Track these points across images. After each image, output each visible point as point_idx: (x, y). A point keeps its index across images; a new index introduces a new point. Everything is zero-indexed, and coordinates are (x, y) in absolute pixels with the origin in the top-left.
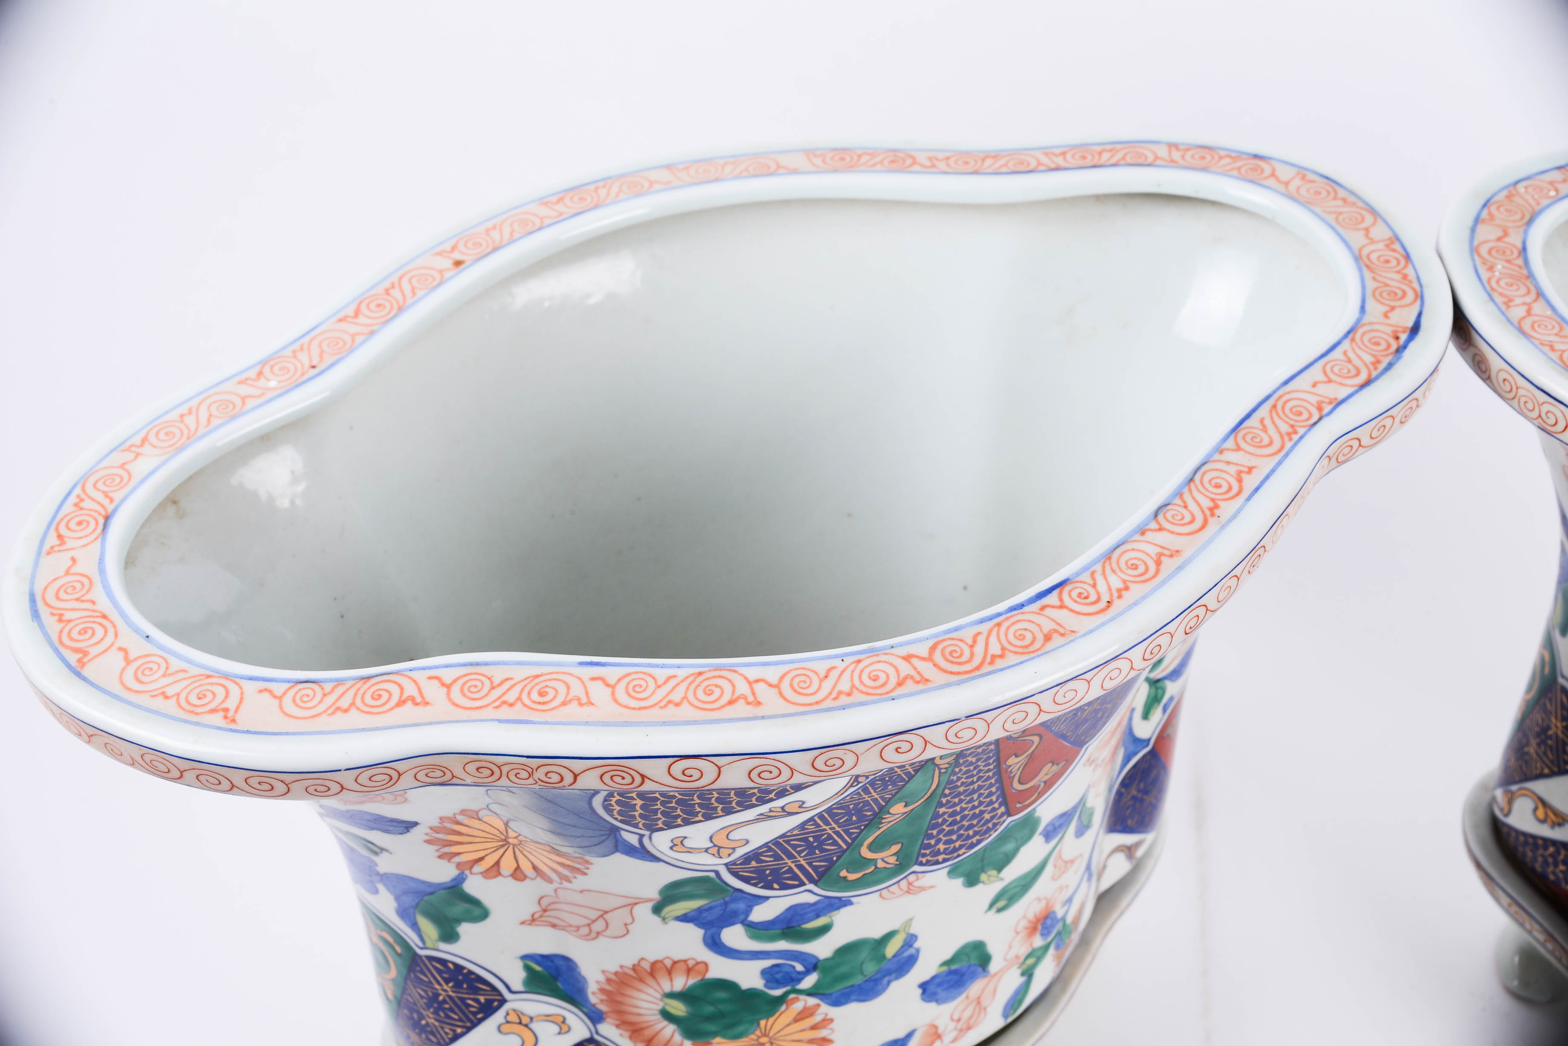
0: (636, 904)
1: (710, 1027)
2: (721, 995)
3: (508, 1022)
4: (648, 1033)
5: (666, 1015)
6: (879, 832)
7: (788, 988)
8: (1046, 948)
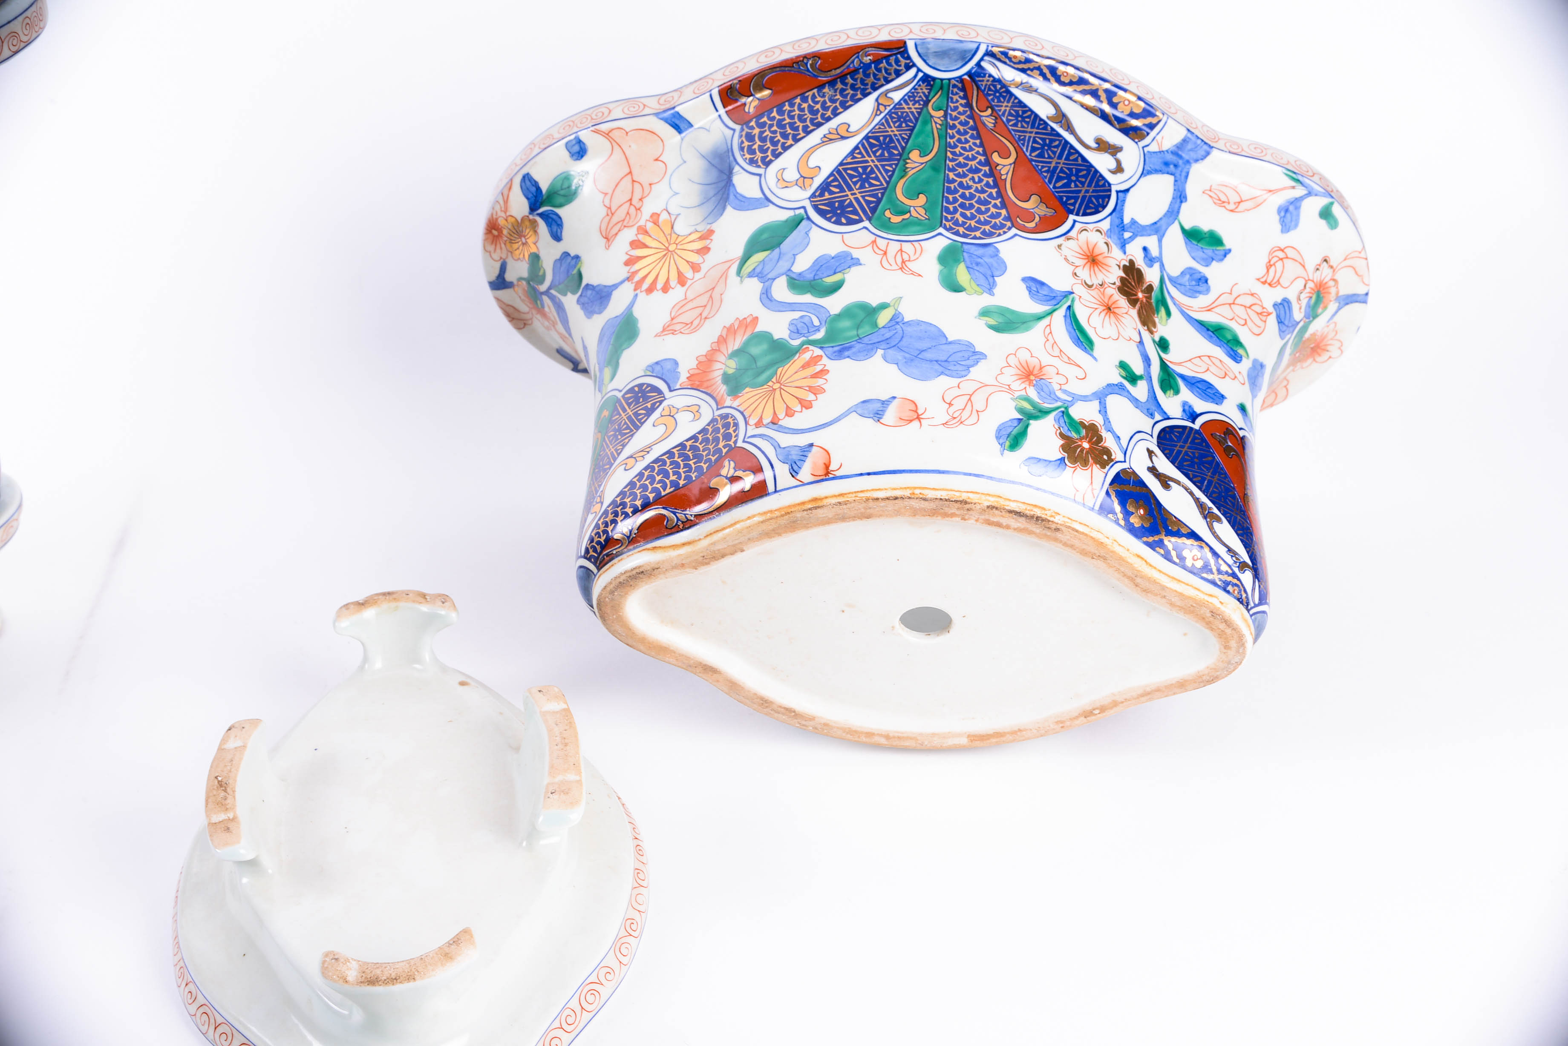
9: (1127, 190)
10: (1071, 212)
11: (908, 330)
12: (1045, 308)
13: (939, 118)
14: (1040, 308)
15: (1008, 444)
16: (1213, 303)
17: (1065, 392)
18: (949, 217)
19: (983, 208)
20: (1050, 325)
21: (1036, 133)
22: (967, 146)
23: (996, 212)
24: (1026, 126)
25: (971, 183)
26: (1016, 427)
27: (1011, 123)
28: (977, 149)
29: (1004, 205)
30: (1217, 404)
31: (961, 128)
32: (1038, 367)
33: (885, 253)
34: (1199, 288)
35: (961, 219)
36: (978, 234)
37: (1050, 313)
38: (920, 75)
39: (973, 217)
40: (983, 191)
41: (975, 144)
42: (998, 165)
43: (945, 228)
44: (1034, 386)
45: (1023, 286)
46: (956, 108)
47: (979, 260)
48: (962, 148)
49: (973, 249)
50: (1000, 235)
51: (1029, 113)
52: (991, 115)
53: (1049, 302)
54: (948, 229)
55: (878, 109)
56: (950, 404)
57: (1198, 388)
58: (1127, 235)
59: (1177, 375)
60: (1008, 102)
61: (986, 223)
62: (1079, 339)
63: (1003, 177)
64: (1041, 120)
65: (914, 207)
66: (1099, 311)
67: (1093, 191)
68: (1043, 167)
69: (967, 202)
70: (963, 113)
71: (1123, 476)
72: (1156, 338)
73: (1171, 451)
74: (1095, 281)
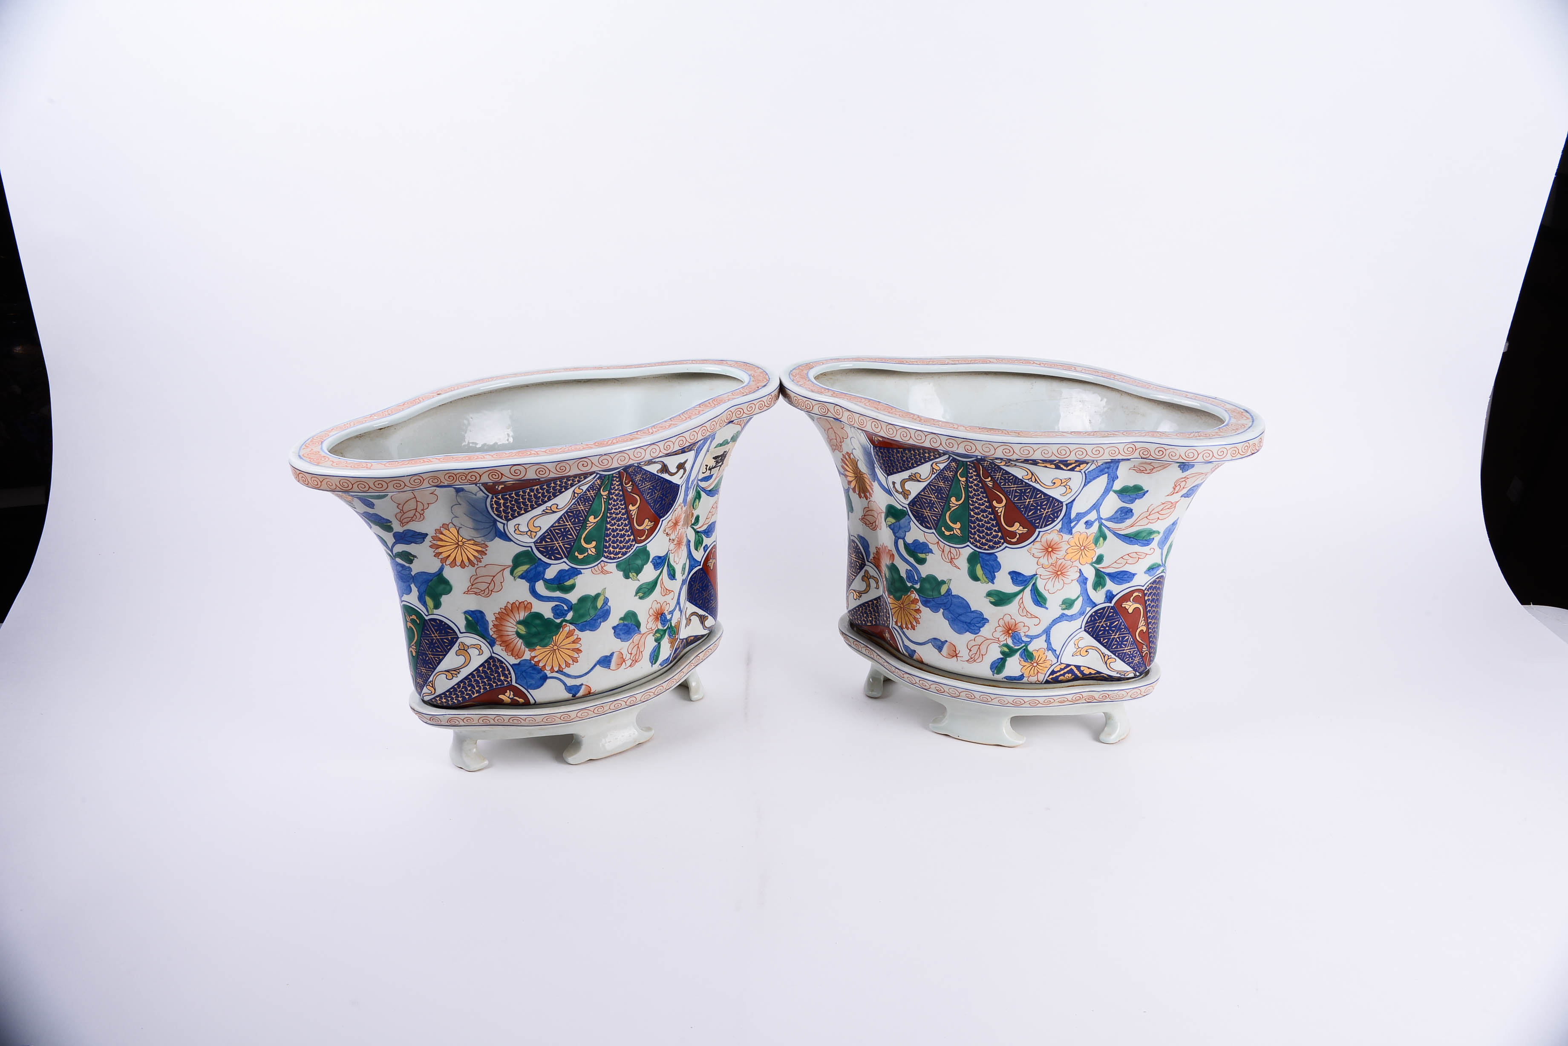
0: (504, 569)
1: (535, 640)
2: (538, 622)
3: (460, 649)
4: (512, 646)
5: (519, 635)
6: (586, 532)
7: (562, 619)
8: (665, 631)
9: (1074, 500)
10: (1037, 527)
11: (954, 600)
12: (1022, 588)
13: (963, 481)
14: (1017, 589)
15: (995, 671)
16: (1135, 521)
17: (1027, 636)
18: (972, 536)
19: (989, 532)
20: (1022, 598)
21: (1017, 487)
22: (979, 497)
23: (995, 534)
24: (1010, 484)
25: (982, 518)
26: (1000, 663)
27: (1002, 484)
28: (985, 499)
29: (1000, 531)
30: (1129, 582)
31: (976, 488)
32: (1013, 626)
33: (943, 551)
34: (1127, 516)
35: (978, 538)
36: (986, 547)
37: (1022, 591)
38: (951, 458)
39: (984, 537)
40: (989, 523)
41: (983, 496)
42: (996, 507)
43: (970, 542)
44: (1011, 637)
45: (1009, 577)
46: (972, 477)
47: (987, 562)
48: (976, 498)
49: (984, 556)
50: (998, 548)
51: (1012, 477)
52: (991, 480)
53: (1022, 584)
54: (972, 544)
55: (933, 471)
56: (970, 650)
57: (1118, 578)
58: (1072, 525)
59: (1106, 574)
60: (1000, 473)
61: (991, 541)
62: (1038, 601)
63: (999, 514)
64: (1019, 479)
65: (955, 529)
66: (1052, 578)
67: (1051, 511)
68: (1021, 506)
69: (981, 529)
70: (976, 480)
71: (1055, 670)
72: (1095, 559)
73: (1093, 628)
74: (1051, 561)
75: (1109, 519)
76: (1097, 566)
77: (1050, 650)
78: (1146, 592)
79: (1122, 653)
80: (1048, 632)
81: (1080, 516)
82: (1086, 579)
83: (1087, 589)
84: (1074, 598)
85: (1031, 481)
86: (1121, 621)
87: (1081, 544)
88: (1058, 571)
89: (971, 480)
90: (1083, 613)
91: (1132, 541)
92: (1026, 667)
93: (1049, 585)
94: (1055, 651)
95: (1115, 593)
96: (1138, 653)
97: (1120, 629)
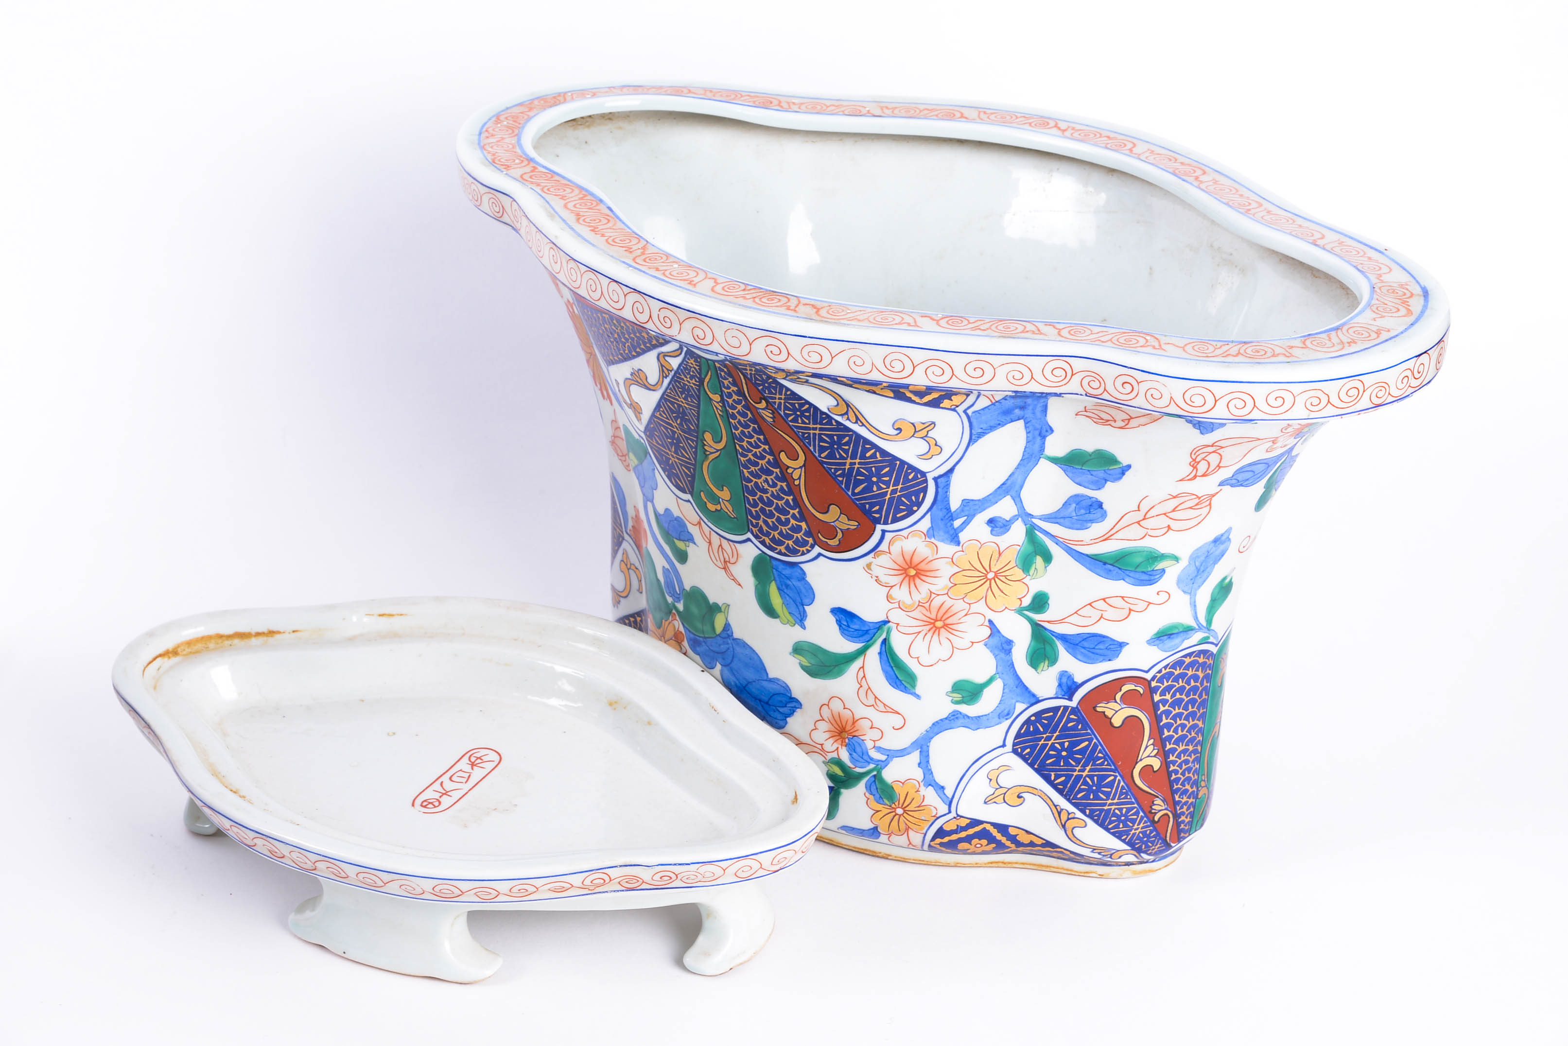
9: (951, 470)
10: (877, 521)
11: (738, 650)
12: (858, 646)
13: (718, 402)
14: (851, 647)
16: (1112, 529)
17: (879, 749)
18: (754, 521)
19: (783, 518)
20: (863, 667)
21: (821, 429)
22: (752, 441)
23: (796, 524)
24: (807, 422)
25: (766, 487)
26: (827, 796)
27: (790, 419)
28: (763, 446)
29: (803, 518)
30: (1110, 660)
31: (742, 419)
32: (850, 723)
33: (710, 543)
34: (1091, 516)
35: (765, 528)
36: (782, 548)
37: (862, 652)
38: (687, 350)
39: (775, 528)
40: (780, 498)
41: (759, 439)
42: (788, 467)
43: (752, 533)
44: (846, 746)
45: (832, 619)
46: (731, 396)
47: (789, 582)
48: (747, 441)
49: (781, 567)
50: (804, 554)
51: (807, 406)
52: (767, 408)
53: (861, 639)
54: (756, 537)
55: (663, 371)
57: (1084, 648)
58: (957, 523)
59: (1056, 637)
60: (781, 395)
61: (789, 537)
62: (897, 677)
64: (823, 413)
65: (722, 499)
66: (922, 634)
67: (902, 490)
68: (836, 470)
69: (767, 509)
70: (739, 402)
71: (947, 828)
72: (1027, 601)
73: (1033, 748)
74: (917, 597)
75: (1051, 518)
76: (1037, 617)
77: (930, 785)
78: (1154, 684)
79: (1101, 811)
80: (925, 747)
81: (971, 508)
82: (1010, 642)
83: (1012, 664)
84: (980, 679)
85: (848, 419)
86: (1095, 740)
87: (988, 569)
88: (936, 620)
89: (730, 401)
90: (1008, 714)
91: (1110, 571)
92: (880, 814)
93: (920, 648)
94: (943, 788)
95: (1079, 679)
96: (1141, 814)
97: (1092, 759)
